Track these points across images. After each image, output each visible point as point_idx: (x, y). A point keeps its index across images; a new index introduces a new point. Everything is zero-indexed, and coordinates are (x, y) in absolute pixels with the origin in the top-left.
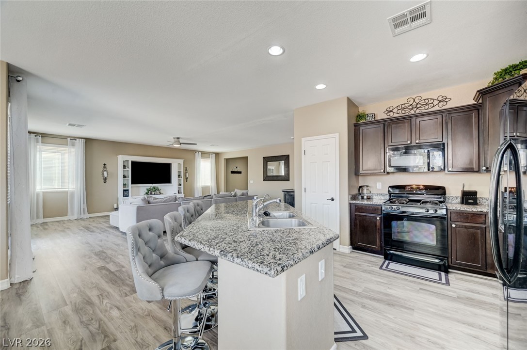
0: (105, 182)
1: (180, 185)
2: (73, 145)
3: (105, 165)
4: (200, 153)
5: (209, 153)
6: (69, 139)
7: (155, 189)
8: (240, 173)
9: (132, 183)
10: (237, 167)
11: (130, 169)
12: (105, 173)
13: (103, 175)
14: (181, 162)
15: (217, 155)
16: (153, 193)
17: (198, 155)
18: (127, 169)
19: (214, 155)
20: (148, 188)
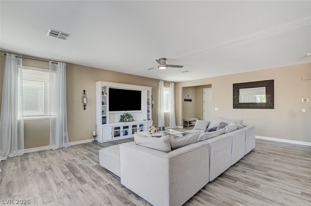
0: (85, 109)
1: (148, 111)
2: (55, 69)
3: (84, 91)
4: (163, 82)
5: (169, 82)
6: (50, 62)
7: (129, 116)
8: (190, 100)
9: (110, 110)
10: (188, 96)
11: (107, 96)
12: (85, 99)
13: (83, 101)
14: (150, 89)
15: (176, 84)
16: (127, 120)
17: (161, 84)
18: (105, 95)
19: (173, 84)
20: (122, 114)
